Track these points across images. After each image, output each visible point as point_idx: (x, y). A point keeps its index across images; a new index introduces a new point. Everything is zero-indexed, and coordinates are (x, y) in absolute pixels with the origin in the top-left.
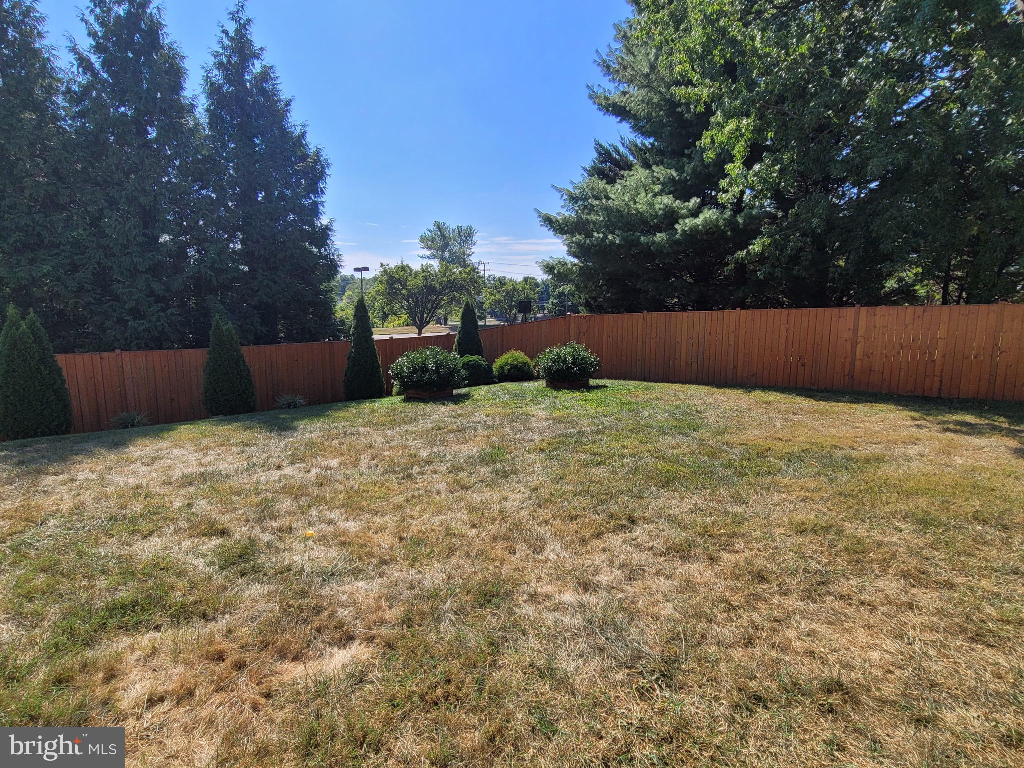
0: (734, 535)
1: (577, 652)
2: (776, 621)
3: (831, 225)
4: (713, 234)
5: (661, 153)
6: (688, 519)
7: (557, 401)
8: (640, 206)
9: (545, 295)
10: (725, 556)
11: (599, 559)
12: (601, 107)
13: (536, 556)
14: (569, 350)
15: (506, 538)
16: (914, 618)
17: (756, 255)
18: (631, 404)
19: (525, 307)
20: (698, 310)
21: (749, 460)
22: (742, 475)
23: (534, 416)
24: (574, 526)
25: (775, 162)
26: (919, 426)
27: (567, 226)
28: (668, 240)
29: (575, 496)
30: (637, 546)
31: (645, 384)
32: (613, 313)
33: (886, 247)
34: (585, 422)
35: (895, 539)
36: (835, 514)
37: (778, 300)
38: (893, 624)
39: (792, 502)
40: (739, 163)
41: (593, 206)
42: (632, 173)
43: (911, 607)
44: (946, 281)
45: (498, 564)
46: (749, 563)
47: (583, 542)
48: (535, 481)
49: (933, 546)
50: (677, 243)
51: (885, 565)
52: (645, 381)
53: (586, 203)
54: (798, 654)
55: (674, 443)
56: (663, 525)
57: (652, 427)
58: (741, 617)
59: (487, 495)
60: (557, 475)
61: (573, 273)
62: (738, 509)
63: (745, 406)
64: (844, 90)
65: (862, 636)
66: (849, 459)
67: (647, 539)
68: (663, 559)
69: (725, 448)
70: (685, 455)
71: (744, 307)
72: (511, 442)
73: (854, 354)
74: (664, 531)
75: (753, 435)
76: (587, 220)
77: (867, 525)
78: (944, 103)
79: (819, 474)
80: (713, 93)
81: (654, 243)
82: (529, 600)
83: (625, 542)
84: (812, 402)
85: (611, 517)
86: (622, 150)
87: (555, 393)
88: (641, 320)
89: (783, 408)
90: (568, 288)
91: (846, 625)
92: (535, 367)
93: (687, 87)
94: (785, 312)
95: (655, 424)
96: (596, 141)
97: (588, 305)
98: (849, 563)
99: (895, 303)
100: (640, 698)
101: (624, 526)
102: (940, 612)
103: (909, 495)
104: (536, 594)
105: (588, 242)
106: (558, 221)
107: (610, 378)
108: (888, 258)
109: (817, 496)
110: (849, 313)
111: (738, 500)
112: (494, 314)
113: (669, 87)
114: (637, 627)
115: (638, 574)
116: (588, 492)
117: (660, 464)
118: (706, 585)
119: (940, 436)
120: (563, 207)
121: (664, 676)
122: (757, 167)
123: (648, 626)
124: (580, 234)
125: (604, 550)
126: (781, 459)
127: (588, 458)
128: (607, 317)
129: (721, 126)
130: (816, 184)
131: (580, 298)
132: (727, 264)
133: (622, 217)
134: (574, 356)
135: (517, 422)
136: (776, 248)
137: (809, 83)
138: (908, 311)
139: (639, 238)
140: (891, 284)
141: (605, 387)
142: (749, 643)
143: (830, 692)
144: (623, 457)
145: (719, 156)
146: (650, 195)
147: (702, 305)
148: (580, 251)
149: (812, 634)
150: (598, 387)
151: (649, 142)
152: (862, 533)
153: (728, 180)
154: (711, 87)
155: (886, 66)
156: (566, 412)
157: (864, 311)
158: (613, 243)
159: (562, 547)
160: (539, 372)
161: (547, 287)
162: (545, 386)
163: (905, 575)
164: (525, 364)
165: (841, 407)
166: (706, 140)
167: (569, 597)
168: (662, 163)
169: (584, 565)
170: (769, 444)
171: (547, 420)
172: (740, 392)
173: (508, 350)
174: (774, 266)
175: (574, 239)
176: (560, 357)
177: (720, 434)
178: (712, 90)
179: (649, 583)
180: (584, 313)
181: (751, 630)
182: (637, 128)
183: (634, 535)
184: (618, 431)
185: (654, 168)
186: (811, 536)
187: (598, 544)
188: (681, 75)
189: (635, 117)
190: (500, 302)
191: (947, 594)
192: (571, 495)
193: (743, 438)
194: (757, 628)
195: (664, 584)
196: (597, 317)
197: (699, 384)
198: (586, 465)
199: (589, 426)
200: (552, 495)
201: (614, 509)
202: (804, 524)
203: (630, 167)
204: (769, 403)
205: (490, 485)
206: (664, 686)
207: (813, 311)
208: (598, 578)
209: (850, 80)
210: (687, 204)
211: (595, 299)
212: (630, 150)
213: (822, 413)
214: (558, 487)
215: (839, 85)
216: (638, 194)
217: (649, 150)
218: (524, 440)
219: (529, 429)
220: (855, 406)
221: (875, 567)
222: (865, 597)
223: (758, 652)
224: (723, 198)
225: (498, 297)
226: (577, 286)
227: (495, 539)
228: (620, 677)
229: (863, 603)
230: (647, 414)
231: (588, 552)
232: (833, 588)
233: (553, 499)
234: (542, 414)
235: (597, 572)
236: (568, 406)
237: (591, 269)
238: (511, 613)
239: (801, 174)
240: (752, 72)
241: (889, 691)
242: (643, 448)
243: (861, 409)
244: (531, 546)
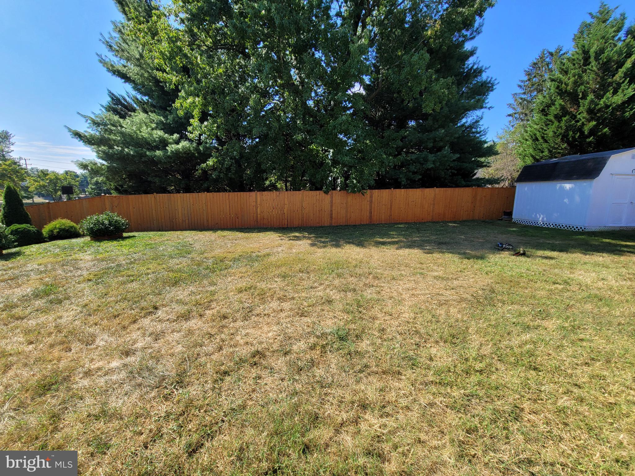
0: (211, 301)
1: (123, 393)
2: (232, 334)
3: (242, 155)
4: (188, 154)
5: (153, 106)
6: (187, 299)
7: (100, 248)
8: (144, 134)
9: (84, 183)
10: (207, 312)
11: (134, 335)
12: (109, 70)
13: (88, 347)
14: (105, 216)
15: (62, 343)
16: (283, 315)
17: (211, 166)
18: (151, 244)
19: (68, 190)
20: (186, 193)
21: (217, 264)
22: (214, 272)
23: (81, 260)
24: (117, 321)
25: (214, 122)
26: (281, 239)
27: (94, 140)
28: (164, 155)
29: (117, 303)
30: (160, 321)
31: (160, 232)
32: (135, 194)
33: (263, 167)
34: (121, 258)
35: (275, 286)
36: (253, 281)
37: (224, 188)
38: (276, 320)
39: (236, 280)
40: (196, 120)
41: (112, 130)
42: (136, 114)
43: (281, 310)
44: (286, 181)
45: (55, 362)
46: (218, 312)
47: (124, 328)
48: (85, 300)
49: (288, 285)
50: (169, 157)
51: (272, 296)
52: (160, 231)
53: (106, 128)
54: (241, 345)
55: (178, 262)
56: (174, 305)
57: (165, 256)
58: (216, 338)
59: (42, 318)
60: (102, 293)
61: (102, 169)
62: (212, 288)
63: (214, 239)
64: (240, 95)
65: (266, 328)
66: (258, 256)
67: (165, 315)
68: (175, 323)
69: (205, 260)
70: (184, 267)
71: (208, 191)
72: (62, 279)
73: (257, 212)
74: (175, 308)
75: (218, 252)
76: (108, 138)
77: (265, 283)
78: (278, 110)
79: (246, 265)
80: (178, 80)
81: (155, 156)
82: (84, 376)
83: (152, 321)
84: (243, 234)
85: (142, 309)
86: (128, 99)
87: (98, 244)
88: (153, 199)
89: (230, 237)
90: (100, 179)
91: (260, 326)
92: (80, 229)
93: (163, 73)
94: (227, 194)
95: (166, 253)
96: (108, 90)
97: (116, 189)
98: (259, 300)
99: (270, 190)
100: (165, 401)
101: (151, 312)
102: (291, 309)
103: (279, 267)
104: (90, 370)
105: (111, 151)
106: (85, 136)
107: (137, 231)
108: (264, 171)
109: (246, 275)
110: (253, 194)
111: (213, 284)
112: (40, 195)
113: (152, 70)
114: (162, 363)
115: (161, 335)
116: (125, 299)
117: (171, 274)
118: (199, 329)
119: (288, 242)
120: (88, 128)
121: (178, 383)
122: (206, 123)
123: (168, 361)
124: (104, 146)
125: (139, 329)
126: (231, 261)
127: (125, 279)
128: (131, 197)
129: (185, 99)
130: (234, 136)
131: (111, 185)
132: (197, 170)
133: (133, 139)
134: (109, 220)
135: (67, 266)
136: (220, 164)
137: (225, 88)
138: (274, 193)
139: (145, 152)
140: (267, 183)
141: (134, 236)
142: (221, 349)
143: (254, 356)
144: (148, 274)
145: (186, 114)
146: (149, 129)
147: (188, 190)
148: (106, 156)
149: (247, 335)
150: (129, 237)
151: (145, 98)
152: (263, 286)
153: (192, 127)
154: (177, 77)
155: (255, 89)
156: (107, 254)
157: (258, 193)
158: (128, 154)
159: (108, 336)
160: (83, 231)
161: (85, 177)
162: (90, 239)
163: (279, 299)
164: (72, 227)
165: (254, 235)
166: (177, 104)
167: (115, 364)
168: (155, 112)
169: (125, 341)
170: (225, 255)
171: (92, 261)
172: (211, 232)
173: (55, 218)
174: (220, 172)
175: (100, 149)
176: (99, 221)
177: (202, 254)
178: (178, 78)
179: (167, 338)
180: (114, 194)
181: (221, 343)
182: (136, 88)
183: (157, 316)
184: (144, 260)
185: (149, 113)
186: (244, 292)
187: (136, 326)
188: (159, 65)
189: (133, 82)
190: (44, 186)
191: (292, 301)
192: (114, 303)
193: (213, 254)
194: (223, 341)
195: (176, 336)
196: (124, 197)
197: (190, 230)
198: (124, 283)
199: (124, 260)
200: (99, 306)
201: (144, 304)
202: (241, 288)
203: (134, 110)
204: (224, 236)
205: (45, 311)
206: (178, 388)
207: (239, 193)
208: (136, 346)
209: (242, 91)
210: (172, 136)
211: (122, 186)
212: (133, 100)
213: (247, 238)
214: (104, 300)
215: (238, 92)
216: (141, 127)
217: (146, 103)
218: (74, 276)
219: (78, 269)
220: (259, 234)
221: (269, 298)
222: (266, 312)
223: (224, 352)
224: (191, 136)
225: (42, 183)
226: (107, 177)
227: (52, 346)
228: (153, 394)
229: (265, 315)
230: (162, 249)
231: (128, 333)
232: (254, 313)
233: (100, 309)
234: (88, 258)
235: (135, 342)
236: (108, 250)
237: (116, 168)
238: (69, 389)
239: (227, 130)
240: (198, 75)
241: (275, 347)
242: (160, 267)
243: (261, 235)
244: (84, 342)
